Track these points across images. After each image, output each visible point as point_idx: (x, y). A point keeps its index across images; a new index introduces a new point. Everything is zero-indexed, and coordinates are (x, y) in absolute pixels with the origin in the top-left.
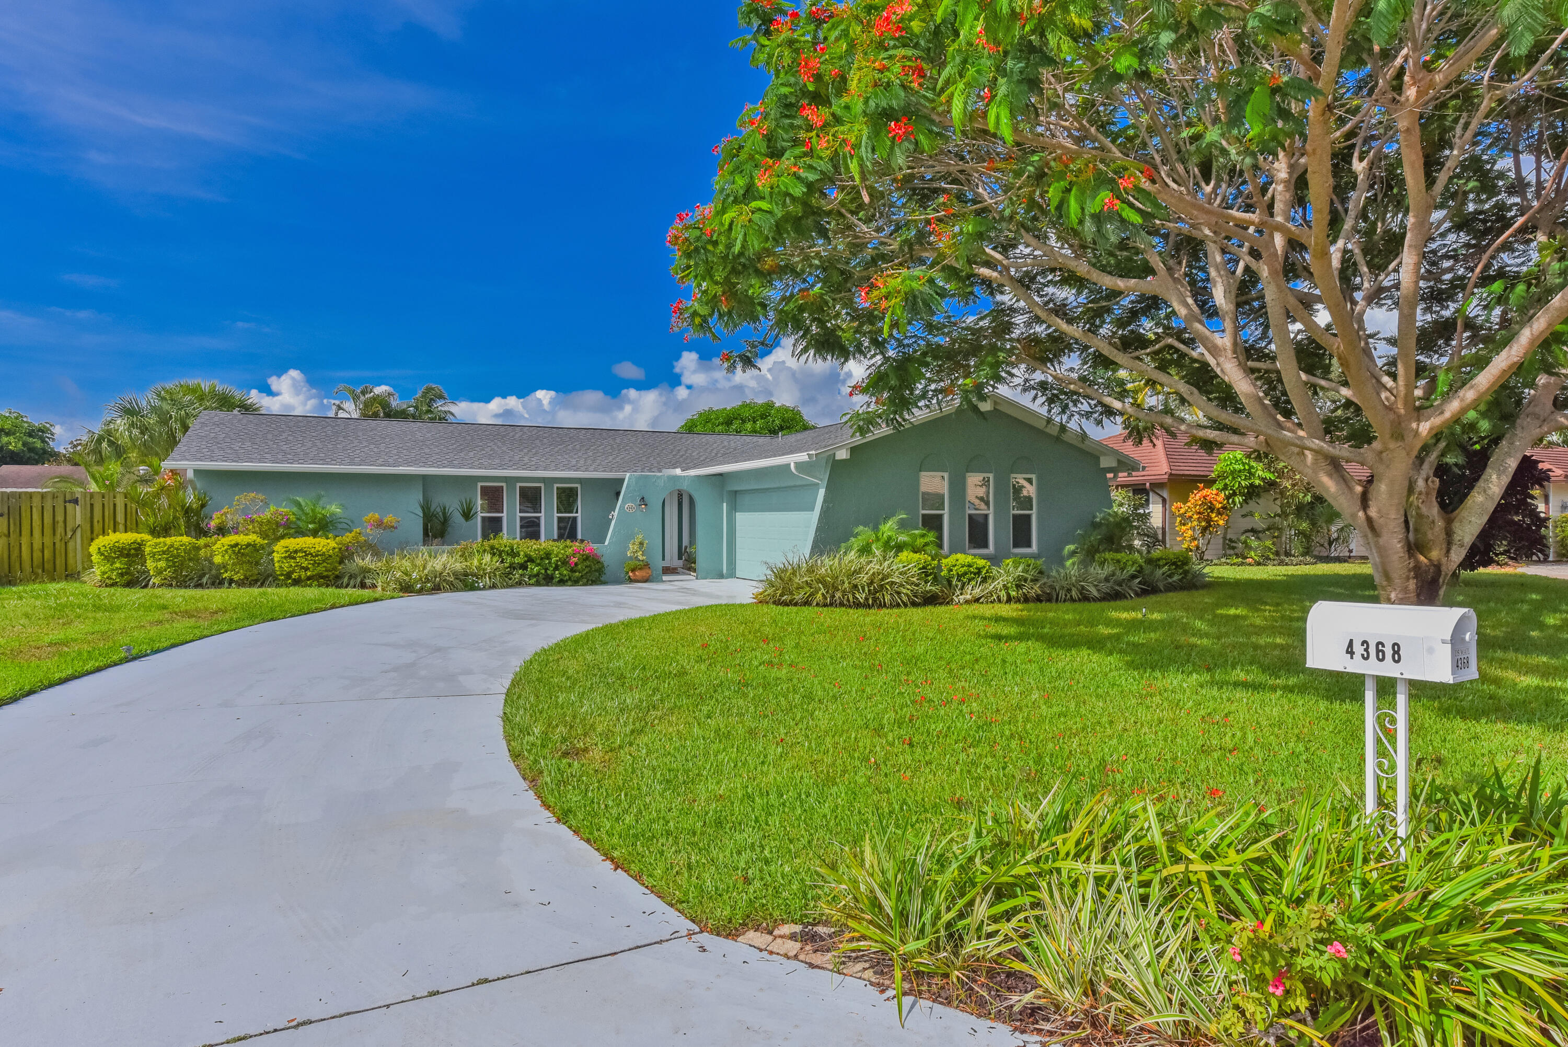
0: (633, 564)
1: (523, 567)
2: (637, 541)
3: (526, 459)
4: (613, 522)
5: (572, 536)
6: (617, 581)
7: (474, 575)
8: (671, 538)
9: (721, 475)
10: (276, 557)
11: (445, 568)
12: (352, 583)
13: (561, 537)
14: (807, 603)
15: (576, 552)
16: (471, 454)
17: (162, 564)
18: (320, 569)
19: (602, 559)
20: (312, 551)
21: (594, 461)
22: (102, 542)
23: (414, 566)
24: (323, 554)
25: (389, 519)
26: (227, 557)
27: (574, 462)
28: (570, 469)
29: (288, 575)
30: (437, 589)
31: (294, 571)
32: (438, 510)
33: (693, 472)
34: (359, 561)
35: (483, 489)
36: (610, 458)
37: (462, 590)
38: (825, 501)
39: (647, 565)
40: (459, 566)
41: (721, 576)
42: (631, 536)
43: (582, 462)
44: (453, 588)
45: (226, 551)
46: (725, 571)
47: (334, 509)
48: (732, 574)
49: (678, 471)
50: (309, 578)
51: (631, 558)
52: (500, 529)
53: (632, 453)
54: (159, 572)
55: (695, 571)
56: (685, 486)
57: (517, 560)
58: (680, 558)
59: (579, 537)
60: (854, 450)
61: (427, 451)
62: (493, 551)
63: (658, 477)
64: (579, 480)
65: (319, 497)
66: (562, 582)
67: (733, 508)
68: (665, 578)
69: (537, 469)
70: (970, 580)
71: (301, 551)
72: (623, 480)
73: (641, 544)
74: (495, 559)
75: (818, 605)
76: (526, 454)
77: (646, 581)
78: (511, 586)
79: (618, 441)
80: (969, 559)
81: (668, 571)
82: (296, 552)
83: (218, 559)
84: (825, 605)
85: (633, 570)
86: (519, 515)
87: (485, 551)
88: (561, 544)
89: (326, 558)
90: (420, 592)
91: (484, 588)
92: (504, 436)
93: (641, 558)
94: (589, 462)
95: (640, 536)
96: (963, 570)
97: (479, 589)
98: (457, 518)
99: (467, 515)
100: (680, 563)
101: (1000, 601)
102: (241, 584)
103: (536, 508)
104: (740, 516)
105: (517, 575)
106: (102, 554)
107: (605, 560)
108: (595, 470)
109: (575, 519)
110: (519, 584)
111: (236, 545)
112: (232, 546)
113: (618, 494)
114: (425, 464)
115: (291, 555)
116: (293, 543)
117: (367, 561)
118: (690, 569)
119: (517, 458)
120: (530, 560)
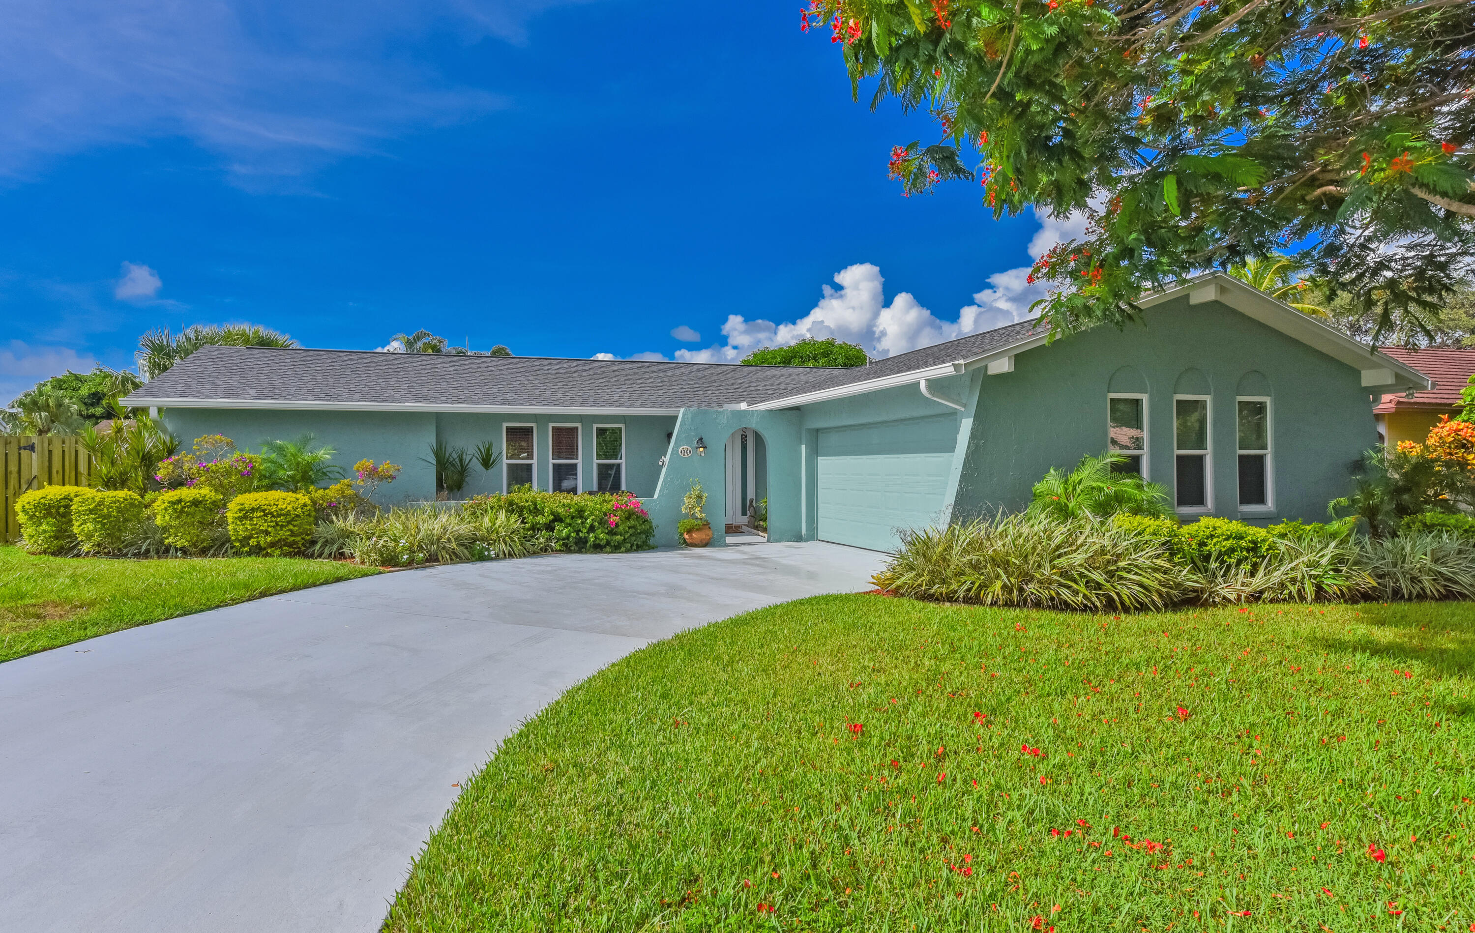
0: (689, 522)
1: (550, 527)
2: (694, 493)
3: (560, 394)
4: (664, 470)
5: (615, 487)
6: (669, 546)
7: (483, 539)
8: (734, 489)
9: (797, 408)
10: (230, 516)
11: (445, 530)
12: (326, 552)
13: (602, 488)
14: (974, 599)
15: (617, 508)
16: (495, 389)
17: (90, 526)
18: (284, 533)
19: (650, 517)
20: (274, 509)
21: (640, 395)
22: (31, 497)
23: (406, 528)
24: (287, 514)
25: (385, 467)
26: (167, 518)
27: (616, 397)
28: (611, 405)
29: (245, 541)
30: (432, 559)
31: (250, 537)
32: (455, 456)
33: (763, 406)
34: (339, 523)
35: (510, 430)
36: (661, 392)
37: (468, 560)
38: (973, 436)
39: (706, 525)
40: (465, 529)
41: (799, 538)
42: (686, 488)
43: (626, 396)
44: (455, 558)
45: (166, 509)
46: (804, 531)
47: (324, 454)
48: (813, 535)
49: (743, 406)
50: (272, 545)
51: (686, 516)
52: (529, 479)
53: (686, 387)
54: (89, 536)
55: (765, 530)
56: (753, 424)
57: (540, 519)
58: (744, 513)
59: (624, 487)
60: (1020, 359)
61: (444, 385)
62: (511, 508)
63: (720, 413)
64: (623, 419)
65: (306, 441)
66: (598, 548)
67: (815, 452)
68: (729, 540)
69: (571, 404)
70: (1239, 563)
71: (259, 509)
72: (676, 417)
73: (699, 497)
74: (514, 517)
75: (994, 604)
76: (559, 389)
77: (705, 545)
78: (534, 554)
79: (669, 373)
80: (1236, 526)
81: (732, 529)
82: (253, 510)
83: (159, 521)
84: (1009, 604)
85: (689, 532)
86: (551, 461)
87: (500, 507)
88: (597, 498)
89: (290, 518)
90: (410, 564)
91: (497, 558)
92: (539, 369)
93: (698, 515)
94: (635, 397)
95: (698, 487)
96: (1228, 544)
97: (489, 559)
98: (476, 465)
99: (487, 462)
100: (744, 520)
101: (1302, 599)
102: (185, 552)
103: (572, 452)
104: (823, 462)
105: (541, 539)
106: (27, 513)
107: (656, 519)
108: (642, 406)
109: (619, 465)
110: (545, 550)
111: (179, 501)
112: (173, 503)
113: (670, 435)
114: (437, 400)
115: (246, 515)
116: (250, 499)
117: (349, 522)
118: (757, 528)
119: (549, 392)
120: (558, 519)
